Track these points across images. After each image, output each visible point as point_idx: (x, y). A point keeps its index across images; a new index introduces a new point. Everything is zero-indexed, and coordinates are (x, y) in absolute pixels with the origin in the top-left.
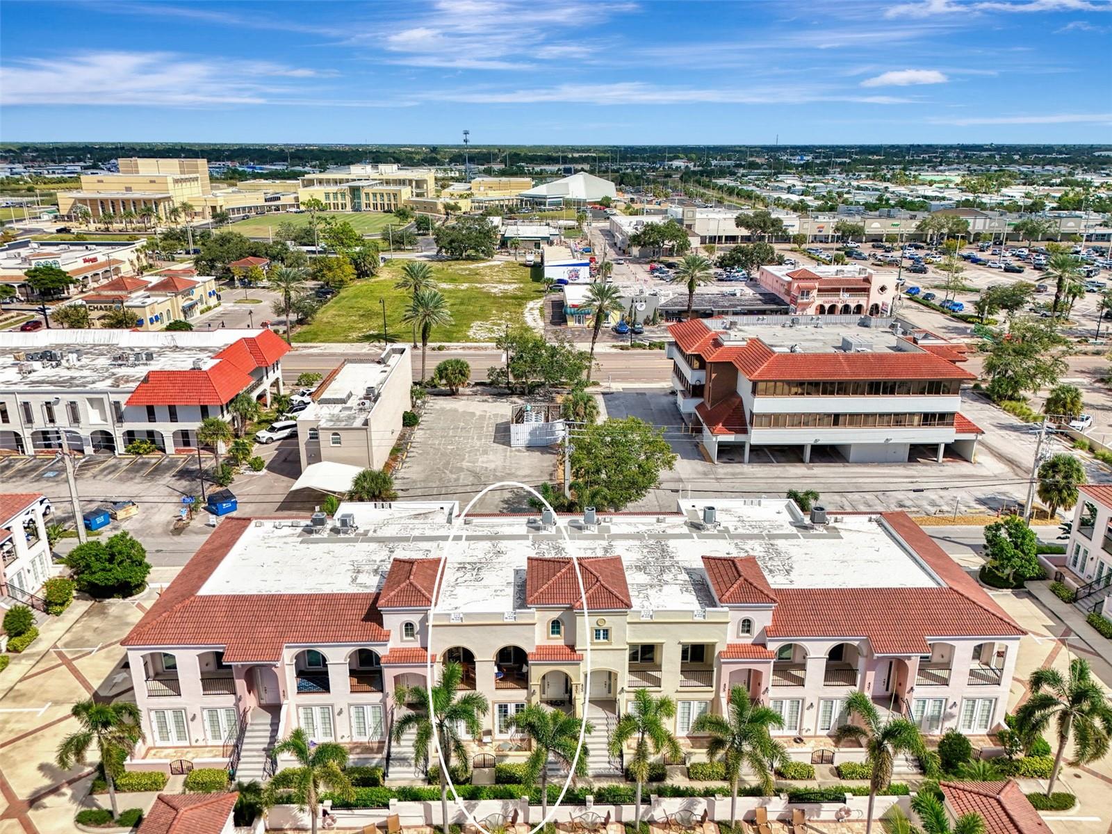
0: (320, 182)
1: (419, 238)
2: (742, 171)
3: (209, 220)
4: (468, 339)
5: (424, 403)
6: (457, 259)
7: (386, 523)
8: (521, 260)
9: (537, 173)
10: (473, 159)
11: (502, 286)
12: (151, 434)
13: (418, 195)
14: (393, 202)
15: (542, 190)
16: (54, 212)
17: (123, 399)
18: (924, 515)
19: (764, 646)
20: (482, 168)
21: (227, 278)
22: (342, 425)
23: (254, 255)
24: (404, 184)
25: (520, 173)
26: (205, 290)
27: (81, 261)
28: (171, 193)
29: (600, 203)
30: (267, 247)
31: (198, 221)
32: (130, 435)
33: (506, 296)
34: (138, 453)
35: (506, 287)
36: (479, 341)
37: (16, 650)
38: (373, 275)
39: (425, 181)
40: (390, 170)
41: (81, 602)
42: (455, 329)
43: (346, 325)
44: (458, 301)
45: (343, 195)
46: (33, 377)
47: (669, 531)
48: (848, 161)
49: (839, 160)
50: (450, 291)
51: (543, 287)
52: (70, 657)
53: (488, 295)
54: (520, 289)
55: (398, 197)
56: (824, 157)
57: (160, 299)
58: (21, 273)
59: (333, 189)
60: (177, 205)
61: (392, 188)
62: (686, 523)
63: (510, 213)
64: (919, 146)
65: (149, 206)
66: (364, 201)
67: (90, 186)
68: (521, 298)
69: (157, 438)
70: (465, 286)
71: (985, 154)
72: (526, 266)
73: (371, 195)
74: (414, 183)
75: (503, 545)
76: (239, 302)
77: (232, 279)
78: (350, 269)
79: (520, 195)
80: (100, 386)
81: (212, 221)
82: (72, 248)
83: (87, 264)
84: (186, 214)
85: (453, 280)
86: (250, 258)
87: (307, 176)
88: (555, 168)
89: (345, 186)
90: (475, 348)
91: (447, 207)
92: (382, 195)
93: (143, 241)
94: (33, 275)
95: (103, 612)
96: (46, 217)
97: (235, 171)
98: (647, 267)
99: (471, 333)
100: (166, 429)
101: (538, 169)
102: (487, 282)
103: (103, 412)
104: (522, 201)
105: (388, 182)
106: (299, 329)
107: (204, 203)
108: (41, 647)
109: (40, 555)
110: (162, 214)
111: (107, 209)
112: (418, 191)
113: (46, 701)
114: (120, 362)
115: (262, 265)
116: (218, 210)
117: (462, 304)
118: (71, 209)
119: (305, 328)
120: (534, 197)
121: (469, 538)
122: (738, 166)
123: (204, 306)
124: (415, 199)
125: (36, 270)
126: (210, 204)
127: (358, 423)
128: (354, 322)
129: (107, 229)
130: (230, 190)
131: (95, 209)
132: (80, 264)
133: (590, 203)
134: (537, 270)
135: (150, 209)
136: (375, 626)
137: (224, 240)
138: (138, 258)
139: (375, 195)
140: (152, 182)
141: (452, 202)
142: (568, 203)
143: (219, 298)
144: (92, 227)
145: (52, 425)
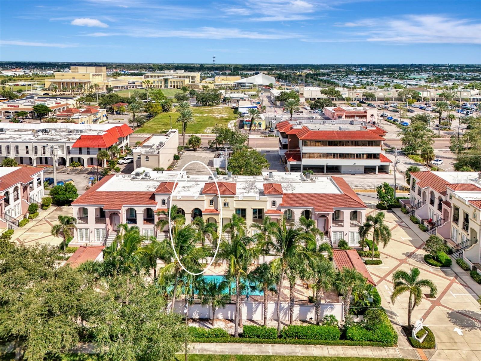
0: (152, 77)
1: (190, 98)
2: (332, 74)
3: (105, 91)
4: (204, 133)
5: (183, 153)
6: (205, 106)
7: (160, 177)
8: (231, 106)
9: (244, 75)
10: (217, 69)
11: (221, 115)
12: (79, 159)
13: (192, 82)
14: (181, 85)
15: (244, 80)
16: (42, 87)
17: (71, 145)
18: (364, 189)
19: (280, 210)
20: (221, 72)
21: (111, 111)
22: (149, 154)
23: (122, 102)
24: (187, 78)
25: (237, 74)
26: (102, 114)
27: (54, 103)
28: (91, 80)
29: (268, 86)
30: (127, 99)
31: (100, 91)
32: (72, 159)
33: (222, 119)
34: (74, 166)
35: (222, 115)
36: (208, 133)
37: (31, 218)
38: (169, 111)
39: (195, 77)
40: (182, 73)
41: (53, 207)
42: (199, 129)
43: (156, 128)
44: (202, 120)
45: (161, 82)
46: (39, 137)
47: (257, 181)
48: (381, 70)
49: (377, 70)
50: (199, 117)
51: (237, 116)
52: (49, 221)
53: (215, 118)
54: (228, 116)
55: (183, 83)
56: (371, 69)
57: (85, 116)
58: (31, 107)
59: (157, 79)
60: (93, 84)
61: (181, 79)
62: (263, 179)
63: (229, 89)
64: (415, 64)
65: (81, 84)
66: (169, 84)
67: (58, 77)
68: (228, 119)
69: (82, 161)
70: (206, 115)
71: (443, 68)
72: (232, 108)
73: (172, 82)
74: (191, 77)
75: (199, 183)
76: (115, 119)
77: (113, 112)
78: (160, 108)
79: (235, 83)
80: (63, 141)
81: (106, 91)
82: (51, 99)
83: (57, 105)
84: (96, 89)
85: (201, 113)
86: (121, 103)
87: (146, 74)
88: (252, 73)
89: (162, 78)
90: (206, 136)
91: (203, 87)
92: (177, 82)
93: (78, 97)
94: (36, 108)
95: (61, 210)
96: (39, 89)
97: (117, 73)
98: (282, 109)
99: (205, 131)
100: (85, 157)
101: (245, 73)
102: (215, 114)
103: (63, 150)
104: (235, 85)
105: (180, 77)
106: (138, 129)
107: (103, 84)
108: (40, 218)
109: (41, 191)
110: (86, 88)
111: (64, 86)
112: (192, 81)
113: (42, 232)
114: (70, 134)
115: (125, 106)
116: (109, 87)
117: (204, 121)
118: (50, 86)
119: (140, 128)
120: (240, 83)
121: (187, 181)
122: (331, 72)
123: (101, 120)
124: (191, 83)
125: (37, 106)
126: (106, 85)
127: (156, 153)
128: (160, 127)
129: (64, 94)
130: (114, 79)
131: (59, 86)
132: (54, 105)
133: (264, 86)
134: (236, 109)
135: (82, 86)
136: (153, 201)
137: (111, 97)
138: (76, 103)
139: (174, 82)
140: (83, 75)
141: (206, 85)
142: (255, 86)
143: (107, 118)
144: (58, 93)
145: (44, 155)
